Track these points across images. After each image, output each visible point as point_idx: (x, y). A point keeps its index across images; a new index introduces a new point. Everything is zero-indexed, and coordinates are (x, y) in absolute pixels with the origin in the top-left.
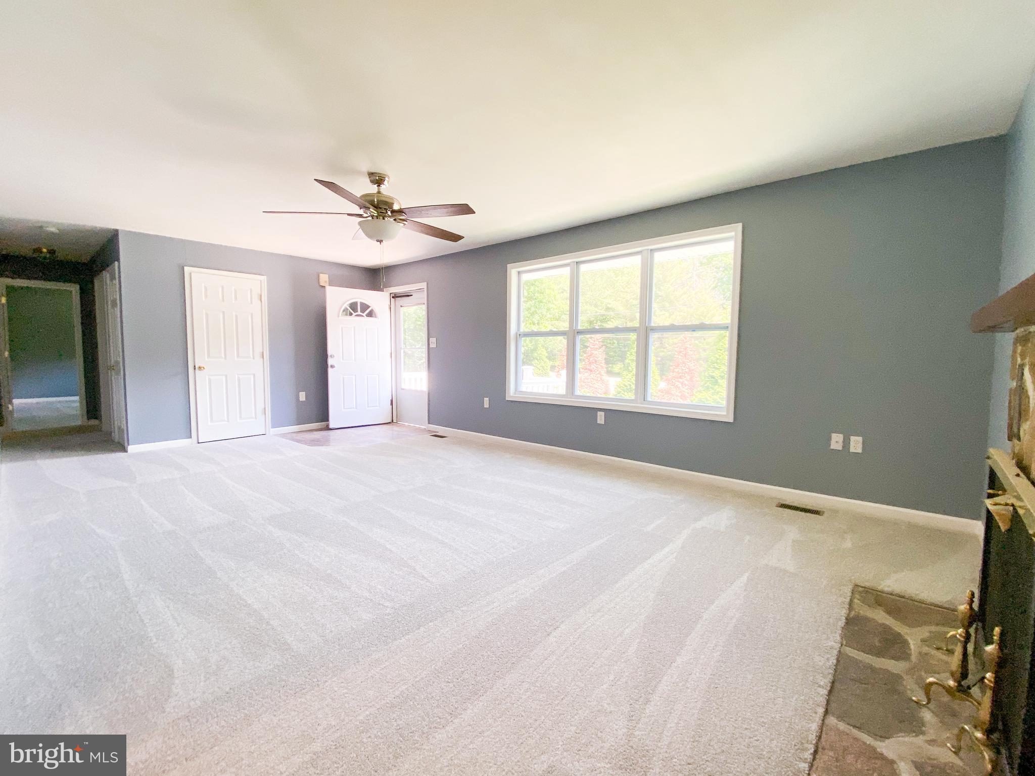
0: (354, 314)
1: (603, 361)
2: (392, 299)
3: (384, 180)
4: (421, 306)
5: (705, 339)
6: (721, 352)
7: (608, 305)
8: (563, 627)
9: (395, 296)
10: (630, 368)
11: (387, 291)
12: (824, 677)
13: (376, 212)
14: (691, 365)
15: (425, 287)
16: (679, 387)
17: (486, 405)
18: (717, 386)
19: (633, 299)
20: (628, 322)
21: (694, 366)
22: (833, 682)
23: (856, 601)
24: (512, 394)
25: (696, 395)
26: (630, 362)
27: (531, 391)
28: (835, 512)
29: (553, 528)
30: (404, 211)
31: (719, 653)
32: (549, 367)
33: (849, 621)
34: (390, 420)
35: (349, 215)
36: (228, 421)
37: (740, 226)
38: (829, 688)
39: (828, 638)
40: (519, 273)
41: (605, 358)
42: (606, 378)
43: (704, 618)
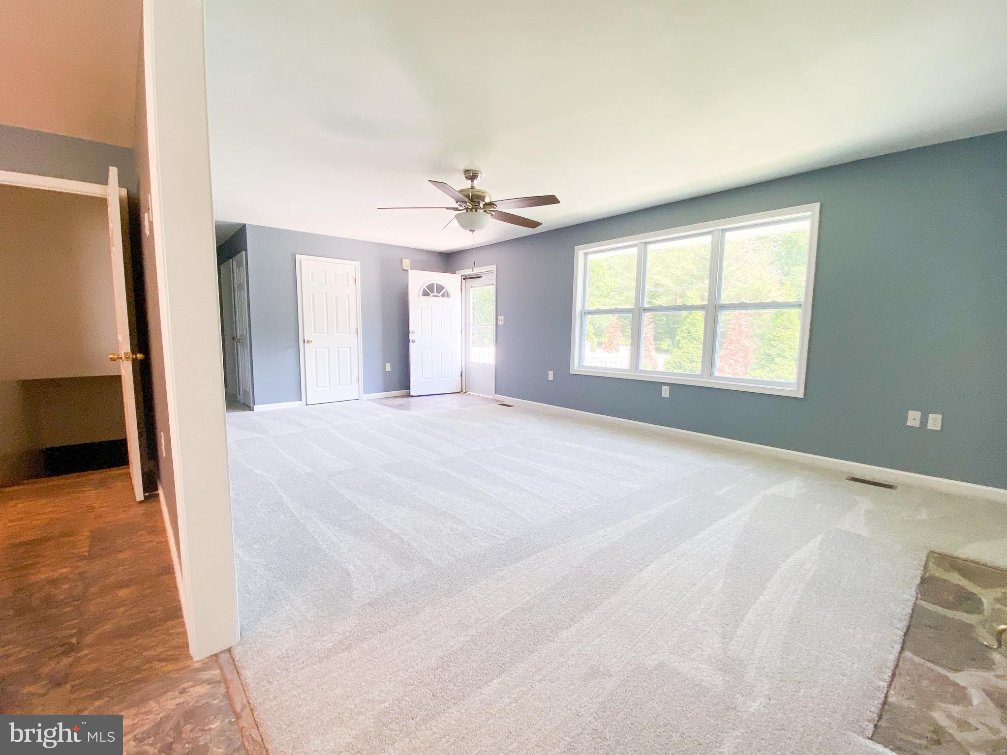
0: (432, 295)
1: (652, 338)
2: (463, 280)
3: (477, 176)
4: (489, 287)
5: (760, 316)
6: (779, 329)
7: (657, 281)
8: (652, 565)
9: (466, 278)
10: (680, 345)
11: (459, 274)
12: (900, 621)
13: (470, 205)
14: (746, 342)
15: (495, 268)
16: (732, 364)
17: (551, 377)
18: (773, 364)
19: (684, 275)
20: (678, 299)
21: (749, 343)
22: (909, 628)
23: (931, 564)
24: (576, 367)
25: (751, 373)
26: (680, 339)
27: (596, 365)
28: (908, 487)
29: (628, 488)
30: (495, 203)
31: (799, 596)
32: (596, 343)
33: (923, 580)
34: (460, 390)
35: (447, 208)
36: (330, 387)
37: (817, 206)
38: (905, 631)
39: (903, 593)
40: (585, 253)
41: (654, 335)
42: (654, 354)
43: (782, 568)
